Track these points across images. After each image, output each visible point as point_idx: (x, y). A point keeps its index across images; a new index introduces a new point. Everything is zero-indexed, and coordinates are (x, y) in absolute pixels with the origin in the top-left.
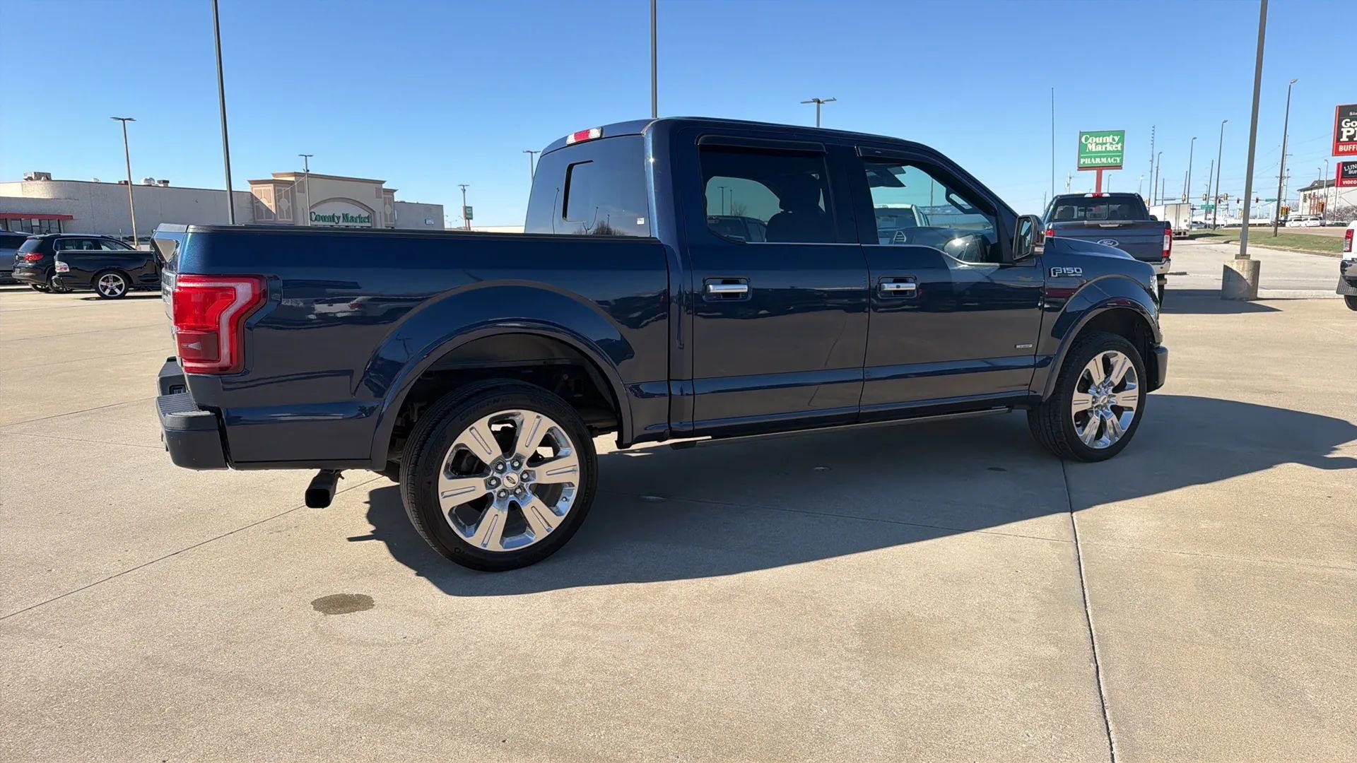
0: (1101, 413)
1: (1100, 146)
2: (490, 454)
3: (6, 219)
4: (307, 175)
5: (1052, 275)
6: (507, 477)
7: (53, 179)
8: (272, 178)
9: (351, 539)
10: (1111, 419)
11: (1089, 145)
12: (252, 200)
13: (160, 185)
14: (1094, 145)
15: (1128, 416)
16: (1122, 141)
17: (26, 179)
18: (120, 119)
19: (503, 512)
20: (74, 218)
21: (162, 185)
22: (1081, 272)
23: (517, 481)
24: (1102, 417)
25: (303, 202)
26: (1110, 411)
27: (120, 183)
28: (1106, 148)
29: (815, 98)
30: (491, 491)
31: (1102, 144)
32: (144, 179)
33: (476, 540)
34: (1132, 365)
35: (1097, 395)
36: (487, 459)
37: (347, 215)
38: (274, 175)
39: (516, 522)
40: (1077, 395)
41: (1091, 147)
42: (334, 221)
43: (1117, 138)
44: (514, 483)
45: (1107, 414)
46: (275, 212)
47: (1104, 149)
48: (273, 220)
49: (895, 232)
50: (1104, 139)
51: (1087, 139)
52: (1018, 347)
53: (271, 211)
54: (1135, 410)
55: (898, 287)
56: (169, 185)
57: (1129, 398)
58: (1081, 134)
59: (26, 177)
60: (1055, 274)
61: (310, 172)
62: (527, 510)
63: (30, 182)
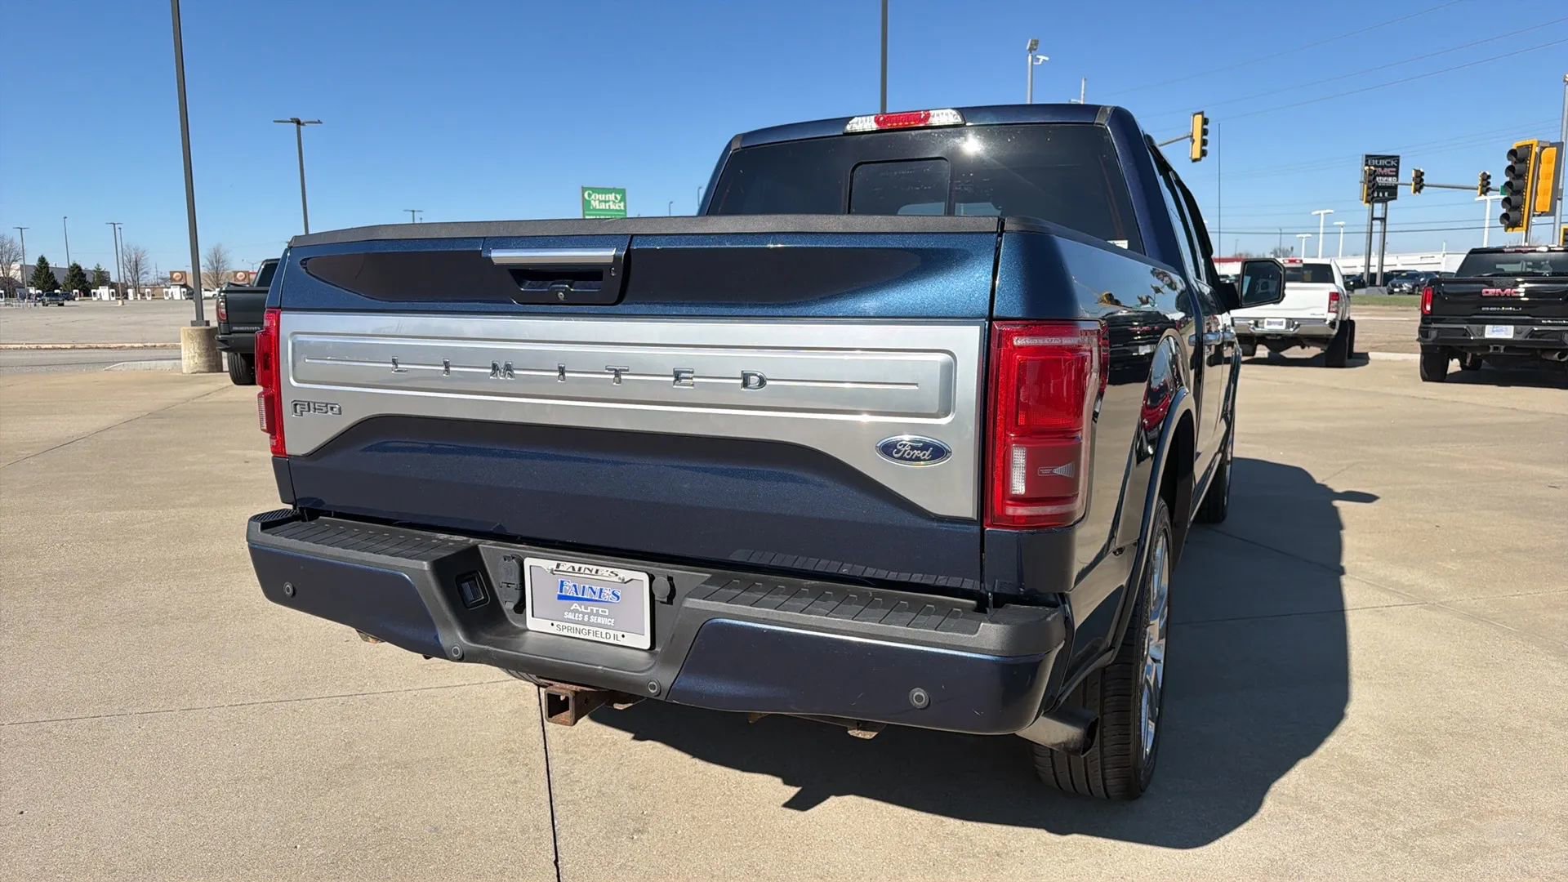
1: (603, 204)
11: (592, 202)
14: (597, 202)
16: (623, 199)
28: (609, 206)
29: (293, 117)
31: (605, 202)
41: (595, 204)
43: (619, 197)
47: (607, 208)
50: (607, 196)
51: (590, 195)
58: (584, 189)
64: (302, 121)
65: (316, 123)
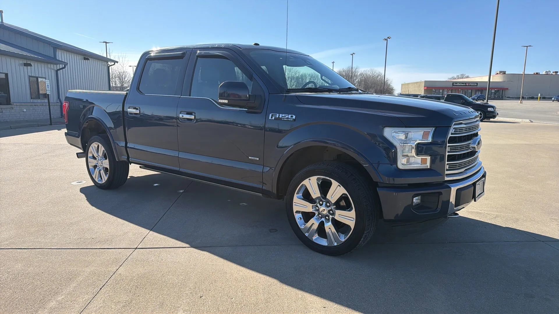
0: (323, 219)
3: (482, 90)
5: (270, 118)
7: (506, 73)
10: (329, 227)
13: (553, 74)
17: (496, 74)
18: (526, 46)
20: (509, 89)
21: (554, 74)
22: (294, 118)
24: (322, 223)
27: (534, 74)
32: (545, 71)
40: (296, 199)
52: (249, 157)
54: (353, 229)
56: (558, 74)
57: (347, 217)
59: (496, 73)
60: (272, 117)
63: (497, 75)
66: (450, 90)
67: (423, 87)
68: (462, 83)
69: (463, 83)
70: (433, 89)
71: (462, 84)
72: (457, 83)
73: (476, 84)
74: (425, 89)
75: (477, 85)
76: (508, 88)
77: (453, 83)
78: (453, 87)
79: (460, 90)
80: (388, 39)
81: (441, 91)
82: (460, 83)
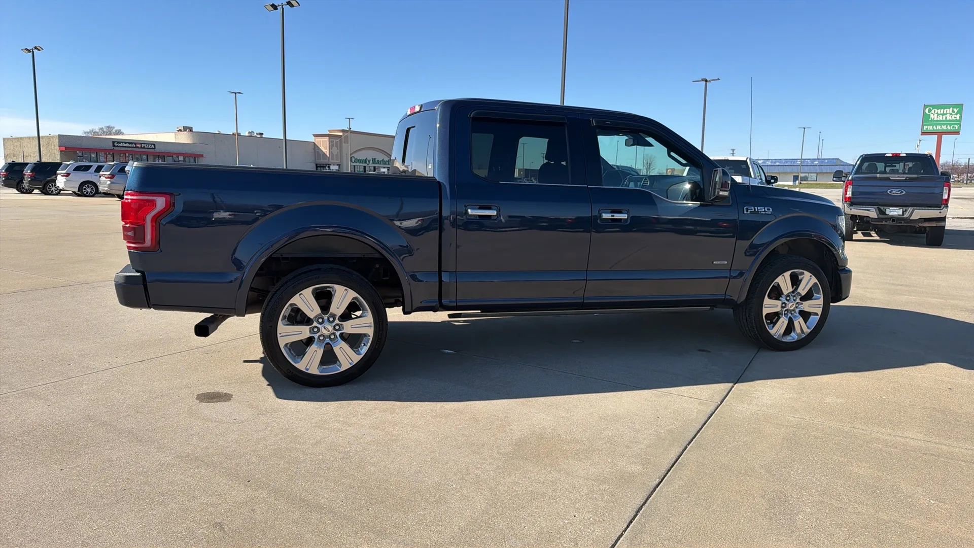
0: (790, 315)
1: (941, 116)
2: (312, 311)
3: (164, 156)
4: (349, 131)
5: (745, 212)
6: (324, 327)
7: (194, 131)
8: (328, 133)
9: (245, 361)
10: (798, 320)
11: (932, 116)
12: (315, 147)
13: (257, 136)
14: (936, 115)
15: (814, 320)
16: (960, 112)
17: (178, 131)
18: (233, 93)
19: (320, 349)
20: (205, 157)
21: (259, 136)
22: (771, 210)
23: (331, 330)
24: (790, 319)
25: (347, 149)
26: (798, 315)
28: (946, 118)
29: (703, 78)
30: (313, 335)
31: (943, 115)
32: (247, 131)
33: (301, 365)
34: (817, 281)
35: (786, 302)
36: (311, 315)
37: (375, 159)
38: (329, 131)
39: (329, 357)
40: (767, 301)
41: (934, 117)
42: (366, 163)
43: (956, 110)
44: (329, 331)
45: (795, 317)
46: (328, 156)
47: (944, 119)
48: (327, 161)
49: (643, 178)
50: (945, 110)
51: (930, 110)
52: (714, 263)
53: (326, 155)
54: (820, 315)
55: (612, 216)
56: (263, 136)
57: (815, 306)
58: (925, 107)
59: (178, 129)
60: (747, 211)
61: (351, 130)
62: (336, 350)
63: (180, 133)
64: (708, 80)
65: (717, 80)
66: (109, 154)
67: (57, 148)
68: (130, 143)
69: (132, 143)
70: (78, 152)
71: (130, 145)
72: (120, 143)
73: (153, 145)
74: (61, 151)
75: (155, 148)
76: (203, 155)
77: (114, 142)
78: (116, 148)
79: (127, 155)
80: (35, 51)
81: (93, 155)
82: (125, 143)
